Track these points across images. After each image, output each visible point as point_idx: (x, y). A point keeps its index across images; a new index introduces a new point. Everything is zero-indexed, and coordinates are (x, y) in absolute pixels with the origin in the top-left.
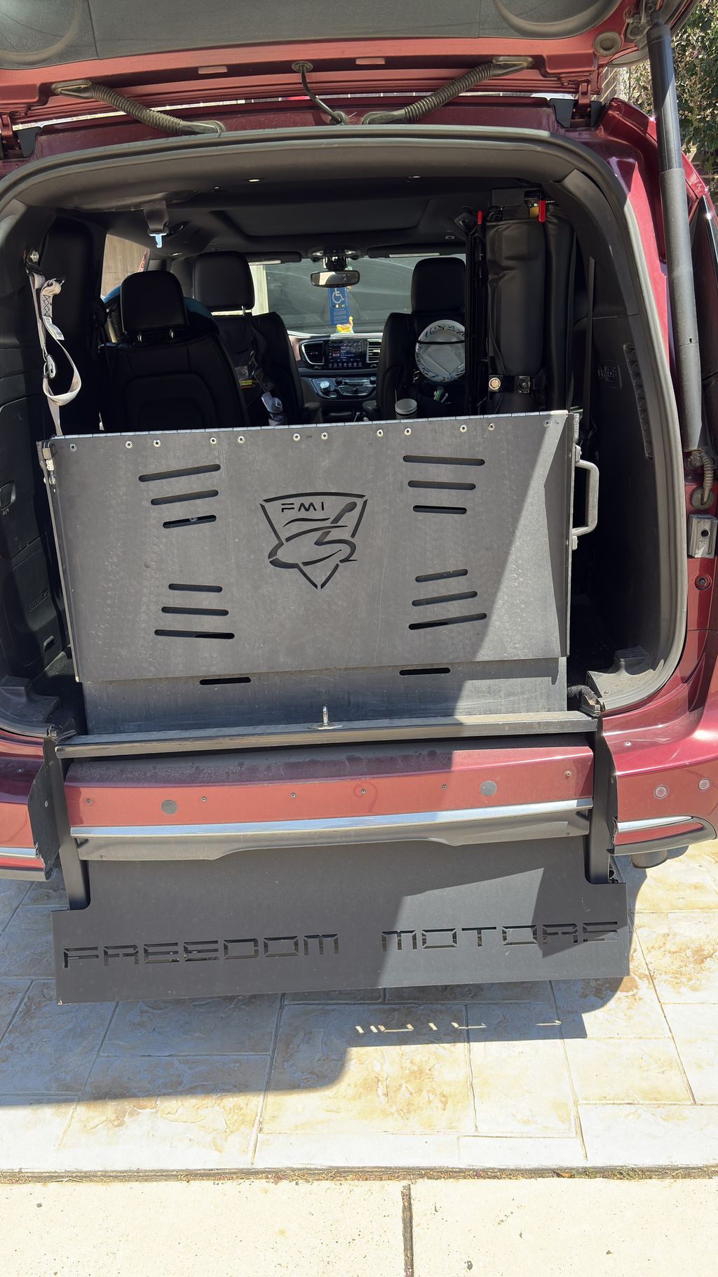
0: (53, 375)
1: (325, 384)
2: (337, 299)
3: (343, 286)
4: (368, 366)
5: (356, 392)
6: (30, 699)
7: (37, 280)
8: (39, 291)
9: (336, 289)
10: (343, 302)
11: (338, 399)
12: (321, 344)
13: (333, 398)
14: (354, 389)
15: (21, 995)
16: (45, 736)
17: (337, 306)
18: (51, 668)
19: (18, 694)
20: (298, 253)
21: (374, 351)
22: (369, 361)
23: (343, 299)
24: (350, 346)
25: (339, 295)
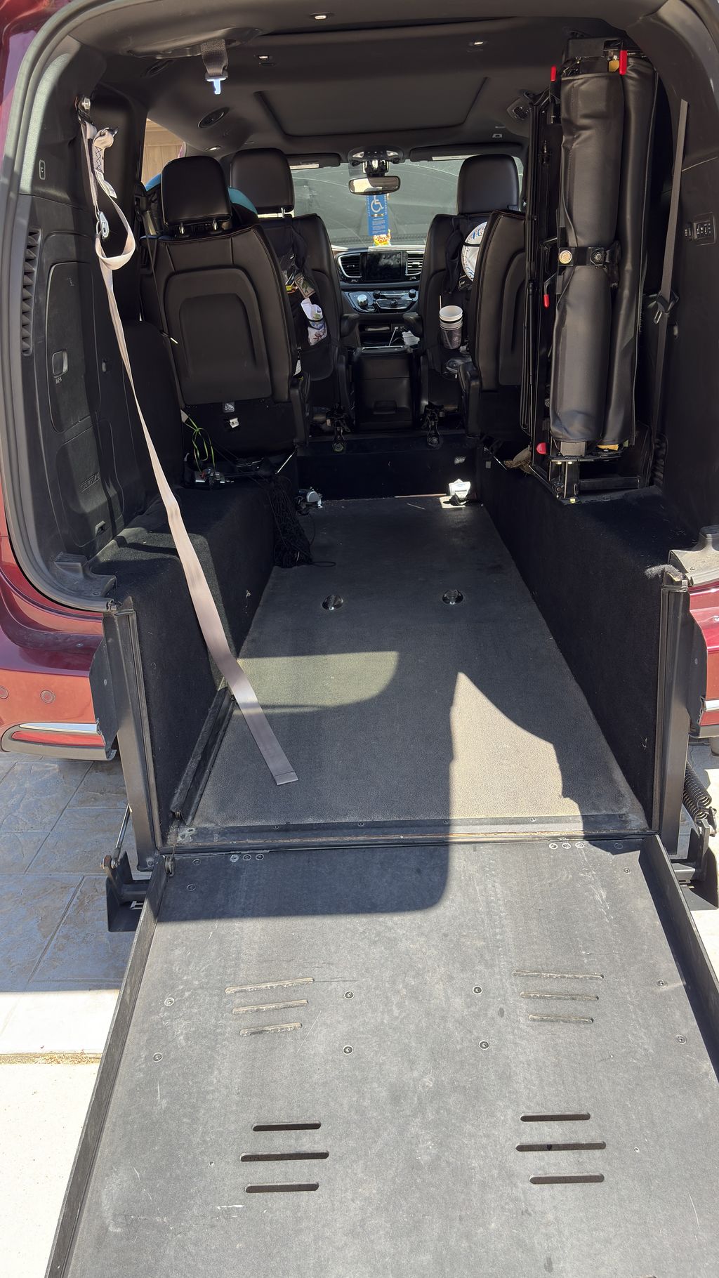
0: (106, 235)
1: (362, 298)
2: (376, 207)
3: (383, 194)
4: (407, 279)
5: (395, 305)
6: (86, 576)
7: (89, 131)
8: (90, 142)
9: (375, 196)
10: (382, 211)
11: (377, 312)
12: (358, 256)
13: (371, 312)
14: (393, 302)
15: (73, 889)
16: (105, 610)
17: (376, 215)
18: (103, 553)
19: (75, 571)
20: (338, 156)
21: (414, 263)
22: (409, 273)
23: (382, 208)
24: (388, 258)
25: (379, 203)
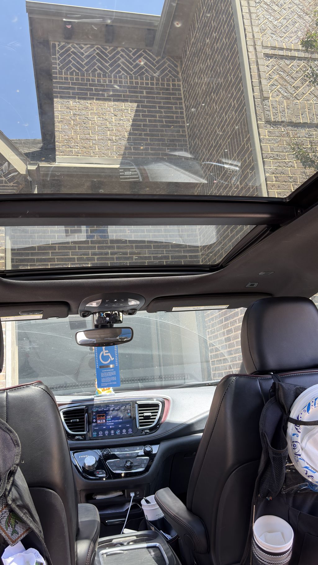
1: (89, 459)
2: (104, 358)
3: (114, 344)
4: (138, 432)
5: (130, 467)
9: (104, 348)
11: (109, 479)
12: (82, 409)
14: (127, 463)
17: (105, 367)
20: (66, 304)
21: (145, 414)
22: (141, 426)
23: (112, 359)
24: (117, 410)
25: (109, 354)
